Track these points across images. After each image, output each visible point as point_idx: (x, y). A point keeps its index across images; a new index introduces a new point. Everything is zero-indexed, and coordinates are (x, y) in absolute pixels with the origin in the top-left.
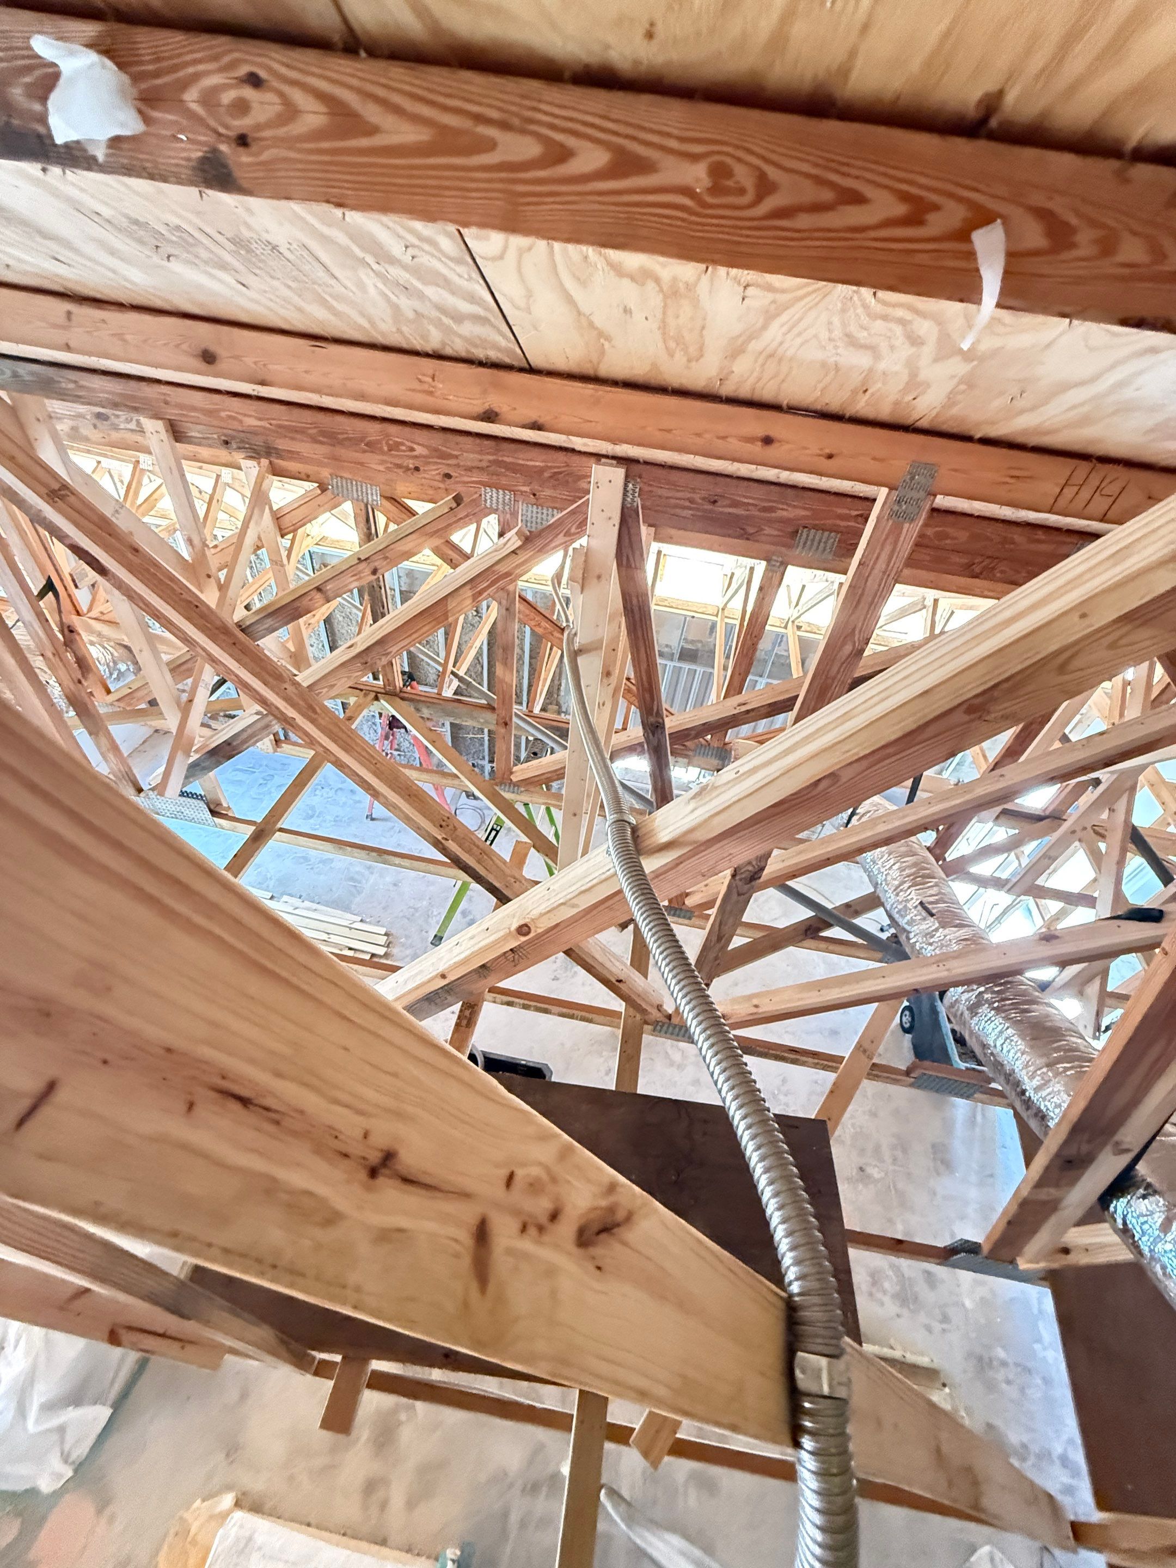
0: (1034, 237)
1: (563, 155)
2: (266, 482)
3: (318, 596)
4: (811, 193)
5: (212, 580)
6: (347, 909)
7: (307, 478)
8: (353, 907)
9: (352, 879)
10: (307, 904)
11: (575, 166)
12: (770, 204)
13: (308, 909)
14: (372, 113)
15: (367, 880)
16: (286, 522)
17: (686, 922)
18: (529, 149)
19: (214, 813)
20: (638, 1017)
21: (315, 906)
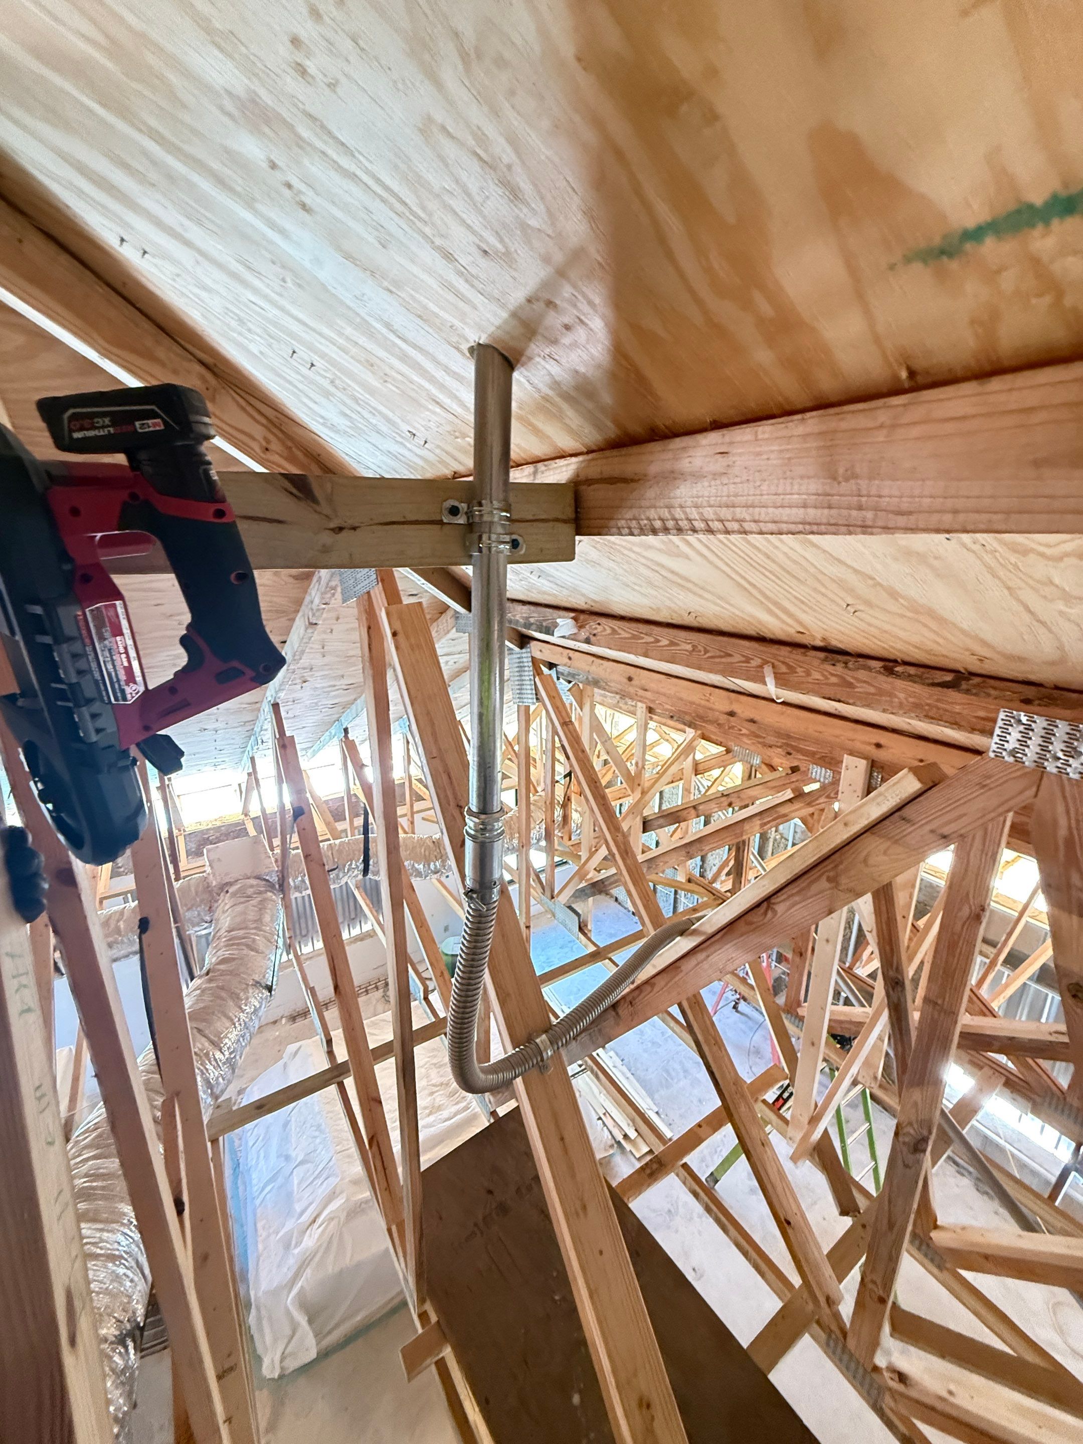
0: (784, 669)
1: (658, 641)
2: (695, 743)
3: (693, 812)
4: (718, 653)
5: (640, 789)
6: (651, 1094)
7: (720, 744)
8: (656, 1096)
9: (667, 1072)
10: (624, 1069)
11: (660, 644)
12: (708, 655)
13: (623, 1074)
14: (620, 631)
15: (679, 1080)
16: (701, 767)
17: (936, 1271)
18: (652, 640)
19: (581, 929)
20: (810, 1307)
21: (629, 1075)
